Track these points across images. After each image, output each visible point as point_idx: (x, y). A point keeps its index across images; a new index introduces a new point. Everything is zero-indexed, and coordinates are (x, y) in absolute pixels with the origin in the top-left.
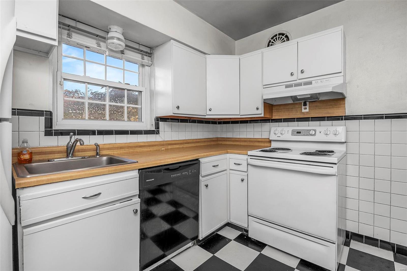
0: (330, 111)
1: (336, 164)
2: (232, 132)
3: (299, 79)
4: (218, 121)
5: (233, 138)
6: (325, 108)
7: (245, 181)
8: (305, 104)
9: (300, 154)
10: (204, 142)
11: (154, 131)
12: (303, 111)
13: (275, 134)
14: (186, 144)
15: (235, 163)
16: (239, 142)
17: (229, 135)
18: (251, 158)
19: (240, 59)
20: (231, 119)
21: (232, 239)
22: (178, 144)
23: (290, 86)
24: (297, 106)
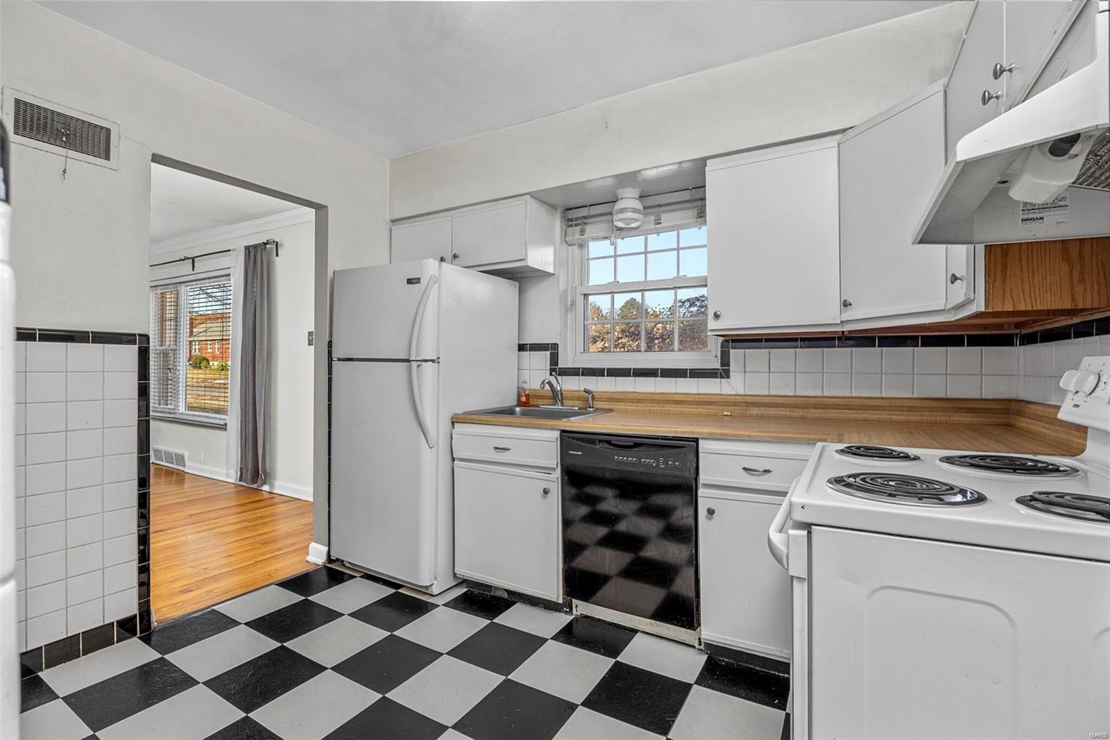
11: (717, 370)
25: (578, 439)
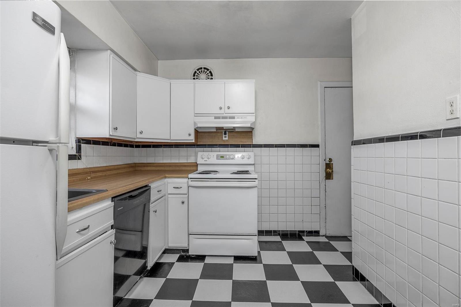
0: (243, 140)
1: (256, 179)
2: (154, 156)
3: (225, 113)
4: (135, 144)
5: (156, 163)
6: (239, 138)
7: (186, 203)
8: (225, 134)
9: (231, 174)
10: (125, 168)
11: (76, 155)
12: (224, 139)
13: (203, 158)
14: (108, 171)
15: (174, 187)
16: (163, 167)
17: (151, 160)
18: (191, 181)
19: (170, 84)
20: (153, 142)
21: (175, 262)
22: (101, 171)
23: (218, 118)
24: (219, 134)
25: (121, 200)
